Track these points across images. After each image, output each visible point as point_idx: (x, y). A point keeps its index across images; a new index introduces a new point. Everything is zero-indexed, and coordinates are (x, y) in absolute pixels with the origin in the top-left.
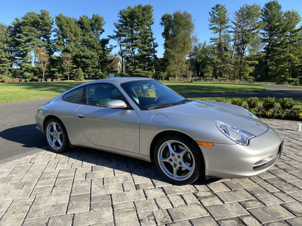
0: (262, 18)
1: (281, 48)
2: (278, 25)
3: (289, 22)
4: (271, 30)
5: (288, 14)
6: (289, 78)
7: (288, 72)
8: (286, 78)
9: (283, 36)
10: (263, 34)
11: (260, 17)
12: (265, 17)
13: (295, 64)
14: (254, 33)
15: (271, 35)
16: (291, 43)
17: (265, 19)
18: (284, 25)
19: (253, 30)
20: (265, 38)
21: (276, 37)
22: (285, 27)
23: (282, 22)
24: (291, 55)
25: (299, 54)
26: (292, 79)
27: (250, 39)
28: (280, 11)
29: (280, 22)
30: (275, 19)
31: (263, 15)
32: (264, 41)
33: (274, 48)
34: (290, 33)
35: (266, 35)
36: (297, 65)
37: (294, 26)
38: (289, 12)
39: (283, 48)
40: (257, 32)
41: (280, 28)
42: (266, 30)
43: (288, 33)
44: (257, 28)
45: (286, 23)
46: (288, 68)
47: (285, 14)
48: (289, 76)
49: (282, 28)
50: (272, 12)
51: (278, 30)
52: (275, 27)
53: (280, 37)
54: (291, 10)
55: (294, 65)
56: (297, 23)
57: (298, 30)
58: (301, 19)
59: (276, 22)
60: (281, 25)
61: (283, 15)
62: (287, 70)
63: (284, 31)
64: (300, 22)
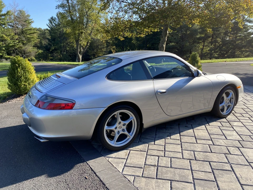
6: (5, 55)
7: (4, 51)
8: (3, 56)
13: (9, 43)
24: (4, 36)
25: (10, 35)
26: (8, 57)
36: (11, 45)
46: (4, 47)
48: (5, 54)
55: (9, 45)
56: (3, 8)
57: (4, 15)
62: (4, 49)
64: (5, 8)
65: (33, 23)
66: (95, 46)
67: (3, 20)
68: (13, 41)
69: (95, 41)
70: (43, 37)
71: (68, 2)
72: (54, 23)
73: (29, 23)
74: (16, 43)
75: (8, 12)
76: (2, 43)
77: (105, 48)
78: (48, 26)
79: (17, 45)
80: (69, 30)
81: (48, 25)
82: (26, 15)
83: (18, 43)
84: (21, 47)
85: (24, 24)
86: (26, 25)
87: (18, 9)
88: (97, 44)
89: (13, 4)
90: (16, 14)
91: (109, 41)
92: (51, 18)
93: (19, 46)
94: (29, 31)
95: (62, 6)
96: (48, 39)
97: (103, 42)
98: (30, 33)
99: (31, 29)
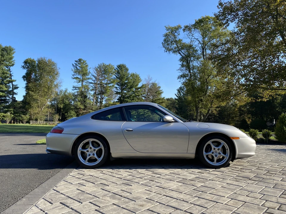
0: (116, 76)
1: (130, 100)
2: (127, 82)
3: (134, 81)
4: (122, 85)
5: (133, 75)
9: (131, 91)
10: (116, 88)
11: (114, 75)
12: (118, 75)
13: (140, 112)
14: (110, 87)
15: (122, 90)
16: (136, 96)
17: (118, 76)
18: (131, 83)
19: (109, 84)
20: (119, 91)
21: (125, 92)
22: (132, 85)
23: (130, 81)
27: (108, 90)
28: (127, 72)
29: (128, 80)
30: (124, 77)
31: (116, 73)
32: (117, 93)
33: (125, 99)
34: (135, 89)
35: (118, 89)
36: (141, 113)
37: (137, 85)
38: (133, 74)
39: (131, 100)
40: (112, 86)
41: (129, 84)
42: (118, 85)
43: (134, 89)
44: (112, 83)
45: (132, 82)
47: (131, 75)
49: (130, 85)
50: (122, 73)
51: (128, 86)
52: (125, 83)
53: (129, 92)
54: (134, 73)
55: (139, 114)
56: (139, 82)
57: (140, 88)
58: (141, 80)
59: (126, 80)
60: (129, 83)
61: (130, 75)
62: (135, 117)
63: (131, 87)
64: (141, 82)
65: (162, 93)
66: (226, 115)
67: (138, 93)
68: (144, 110)
69: (226, 109)
70: (173, 107)
71: (190, 72)
72: (182, 93)
73: (159, 94)
74: (146, 111)
75: (143, 85)
76: (135, 112)
77: (238, 116)
78: (177, 96)
79: (147, 113)
80: (190, 98)
81: (177, 94)
82: (157, 87)
83: (147, 112)
84: (150, 116)
85: (155, 94)
86: (156, 96)
87: (151, 82)
88: (228, 112)
89: (148, 79)
90: (149, 86)
91: (242, 109)
92: (180, 88)
93: (148, 114)
94: (158, 101)
95: (183, 76)
96: (176, 108)
97: (235, 110)
98: (159, 102)
99: (160, 99)
